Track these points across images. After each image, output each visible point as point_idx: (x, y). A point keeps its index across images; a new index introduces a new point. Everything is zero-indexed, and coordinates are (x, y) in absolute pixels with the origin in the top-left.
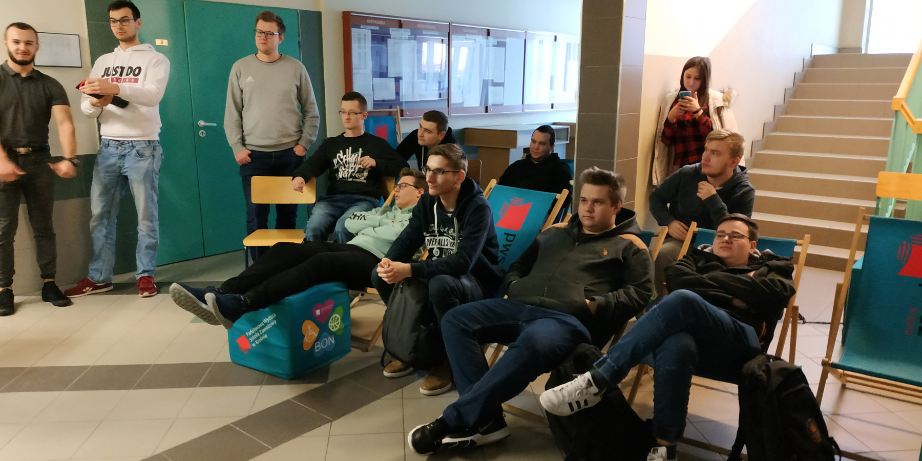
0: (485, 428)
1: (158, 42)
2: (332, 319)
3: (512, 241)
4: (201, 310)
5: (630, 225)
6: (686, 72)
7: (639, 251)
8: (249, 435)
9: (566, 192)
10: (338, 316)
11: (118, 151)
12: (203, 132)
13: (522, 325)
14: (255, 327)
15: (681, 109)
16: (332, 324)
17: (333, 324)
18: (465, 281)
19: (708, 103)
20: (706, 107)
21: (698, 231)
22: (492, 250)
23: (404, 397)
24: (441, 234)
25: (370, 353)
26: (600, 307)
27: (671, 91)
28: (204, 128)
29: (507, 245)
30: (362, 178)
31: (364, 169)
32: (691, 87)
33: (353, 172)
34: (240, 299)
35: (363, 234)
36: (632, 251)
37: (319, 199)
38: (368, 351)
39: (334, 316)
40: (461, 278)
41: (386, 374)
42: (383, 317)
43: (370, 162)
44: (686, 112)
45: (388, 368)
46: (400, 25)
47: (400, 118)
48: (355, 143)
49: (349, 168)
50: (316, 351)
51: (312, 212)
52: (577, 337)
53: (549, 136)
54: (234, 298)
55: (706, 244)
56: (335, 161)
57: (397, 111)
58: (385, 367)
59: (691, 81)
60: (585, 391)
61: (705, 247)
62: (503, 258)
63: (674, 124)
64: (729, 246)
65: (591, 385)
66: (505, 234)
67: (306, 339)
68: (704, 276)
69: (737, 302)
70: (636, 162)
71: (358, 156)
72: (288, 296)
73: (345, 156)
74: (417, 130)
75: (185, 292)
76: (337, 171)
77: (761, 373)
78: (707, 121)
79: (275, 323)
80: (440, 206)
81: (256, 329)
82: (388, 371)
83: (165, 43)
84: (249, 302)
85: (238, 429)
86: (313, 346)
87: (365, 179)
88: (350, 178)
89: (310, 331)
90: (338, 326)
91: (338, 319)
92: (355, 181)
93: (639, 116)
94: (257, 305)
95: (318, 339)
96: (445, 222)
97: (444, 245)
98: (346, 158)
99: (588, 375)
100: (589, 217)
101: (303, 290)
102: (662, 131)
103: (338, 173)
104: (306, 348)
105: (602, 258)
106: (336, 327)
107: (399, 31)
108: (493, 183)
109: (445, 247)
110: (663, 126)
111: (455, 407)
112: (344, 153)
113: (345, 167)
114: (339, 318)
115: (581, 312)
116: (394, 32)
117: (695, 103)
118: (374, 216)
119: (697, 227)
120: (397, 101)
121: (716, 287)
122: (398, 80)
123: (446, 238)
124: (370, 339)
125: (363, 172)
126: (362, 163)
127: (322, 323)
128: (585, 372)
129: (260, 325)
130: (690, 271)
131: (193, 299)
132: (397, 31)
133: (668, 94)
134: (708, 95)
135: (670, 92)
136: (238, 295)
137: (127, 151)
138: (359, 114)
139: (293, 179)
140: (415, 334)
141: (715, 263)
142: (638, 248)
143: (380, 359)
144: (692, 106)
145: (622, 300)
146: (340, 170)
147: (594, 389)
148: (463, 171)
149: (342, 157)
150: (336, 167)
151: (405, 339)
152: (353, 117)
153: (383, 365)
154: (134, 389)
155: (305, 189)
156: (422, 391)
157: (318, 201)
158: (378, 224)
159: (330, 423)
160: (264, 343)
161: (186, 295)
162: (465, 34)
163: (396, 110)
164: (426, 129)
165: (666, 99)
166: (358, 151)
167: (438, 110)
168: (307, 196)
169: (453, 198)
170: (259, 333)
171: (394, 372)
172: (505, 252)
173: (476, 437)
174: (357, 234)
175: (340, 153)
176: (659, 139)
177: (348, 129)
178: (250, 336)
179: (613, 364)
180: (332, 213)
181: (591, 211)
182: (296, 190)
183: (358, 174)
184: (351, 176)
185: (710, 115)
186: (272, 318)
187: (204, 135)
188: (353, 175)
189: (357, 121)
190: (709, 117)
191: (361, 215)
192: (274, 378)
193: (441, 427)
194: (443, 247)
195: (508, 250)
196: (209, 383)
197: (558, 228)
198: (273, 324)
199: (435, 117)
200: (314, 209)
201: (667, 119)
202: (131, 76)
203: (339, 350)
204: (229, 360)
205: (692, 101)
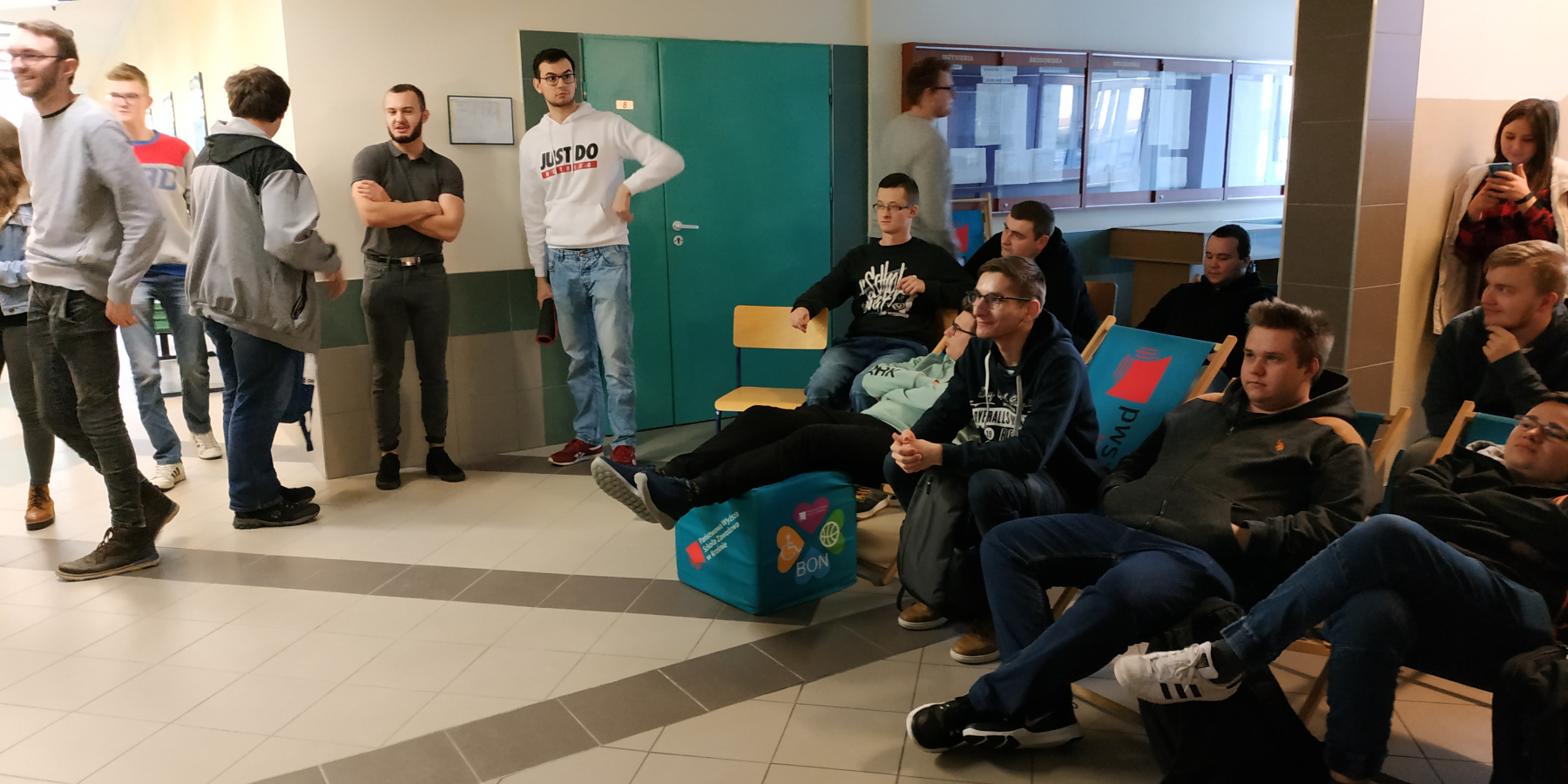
0: (1037, 720)
1: (620, 105)
2: (826, 529)
3: (1130, 421)
4: (632, 499)
5: (1334, 400)
6: (1507, 129)
7: (1344, 446)
8: (680, 688)
9: (1231, 340)
10: (835, 524)
11: (581, 263)
12: (678, 239)
13: (1116, 559)
14: (711, 531)
15: (1490, 196)
16: (824, 537)
17: (828, 537)
18: (1034, 483)
19: (1550, 184)
20: (1545, 191)
21: (1475, 418)
22: (1087, 434)
23: (923, 661)
24: (998, 403)
25: (885, 589)
26: (1255, 538)
27: (1479, 163)
28: (682, 232)
29: (1124, 428)
30: (903, 311)
31: (907, 297)
32: (1515, 155)
33: (888, 302)
34: (684, 485)
35: (888, 399)
36: (1331, 445)
37: (834, 342)
38: (882, 585)
39: (828, 524)
40: (1027, 477)
41: (901, 622)
42: (898, 531)
43: (916, 284)
44: (1503, 201)
45: (907, 612)
46: (999, 59)
47: (991, 213)
48: (896, 256)
49: (882, 295)
50: (799, 575)
51: (821, 362)
52: (1204, 584)
53: (1234, 242)
54: (676, 483)
55: (1484, 441)
56: (862, 284)
57: (987, 202)
58: (902, 611)
59: (1516, 144)
60: (1192, 670)
61: (1482, 447)
62: (1115, 449)
63: (1480, 223)
64: (1534, 447)
65: (1207, 665)
66: (1122, 408)
67: (782, 555)
68: (1462, 496)
69: (1520, 546)
70: (1398, 292)
71: (899, 275)
72: (757, 487)
73: (878, 275)
74: (1001, 233)
75: (610, 471)
76: (865, 299)
77: (1538, 676)
78: (1544, 217)
79: (737, 525)
80: (996, 357)
81: (713, 533)
82: (905, 617)
83: (630, 105)
84: (697, 491)
85: (667, 677)
86: (794, 567)
87: (907, 313)
88: (883, 310)
89: (790, 544)
90: (835, 541)
91: (835, 529)
92: (890, 316)
93: (1403, 209)
94: (712, 496)
95: (802, 557)
96: (1002, 385)
97: (1003, 422)
98: (879, 278)
99: (1206, 647)
100: (1256, 383)
101: (781, 479)
102: (1455, 237)
103: (865, 303)
104: (783, 569)
105: (1271, 454)
106: (832, 542)
107: (997, 70)
108: (1110, 321)
109: (1005, 425)
110: (1457, 229)
111: (987, 680)
112: (878, 271)
113: (877, 293)
114: (838, 528)
115: (1221, 546)
116: (987, 72)
117: (1521, 184)
118: (907, 371)
119: (1475, 410)
120: (989, 185)
121: (1476, 516)
122: (991, 151)
123: (1006, 410)
124: (886, 566)
125: (904, 301)
126: (904, 286)
127: (809, 534)
128: (1204, 642)
129: (718, 529)
130: (1438, 486)
131: (622, 483)
132: (993, 70)
133: (1472, 169)
134: (1551, 168)
135: (1475, 165)
136: (682, 480)
137: (592, 262)
138: (905, 209)
139: (793, 310)
140: (946, 561)
141: (1492, 473)
142: (1344, 442)
143: (895, 601)
144: (1513, 189)
145: (1301, 529)
146: (869, 297)
147: (1210, 672)
148: (1036, 300)
149: (872, 278)
150: (863, 293)
151: (929, 570)
152: (895, 213)
153: (900, 606)
154: (540, 607)
155: (812, 325)
156: (954, 655)
157: (833, 346)
158: (911, 384)
159: (800, 686)
160: (722, 555)
161: (612, 476)
162: (1115, 69)
163: (986, 199)
164: (1015, 233)
165: (1466, 177)
166: (900, 267)
167: (1038, 201)
168: (814, 337)
169: (1017, 344)
170: (717, 539)
171: (915, 620)
172: (1117, 439)
173: (1019, 734)
174: (880, 398)
175: (870, 270)
176: (1449, 251)
177: (887, 232)
178: (704, 544)
179: (1251, 632)
180: (850, 366)
181: (1261, 373)
182: (796, 327)
183: (896, 304)
184: (885, 308)
185: (1553, 205)
186: (734, 518)
187: (681, 243)
188: (889, 306)
189: (901, 219)
190: (1550, 210)
191: (888, 369)
192: (732, 610)
193: (962, 711)
194: (1001, 425)
195: (1123, 435)
196: (641, 608)
197: (1205, 401)
198: (734, 527)
199: (1035, 212)
200: (823, 358)
201: (1466, 214)
202: (586, 159)
203: (837, 577)
204: (676, 578)
205: (1512, 179)
